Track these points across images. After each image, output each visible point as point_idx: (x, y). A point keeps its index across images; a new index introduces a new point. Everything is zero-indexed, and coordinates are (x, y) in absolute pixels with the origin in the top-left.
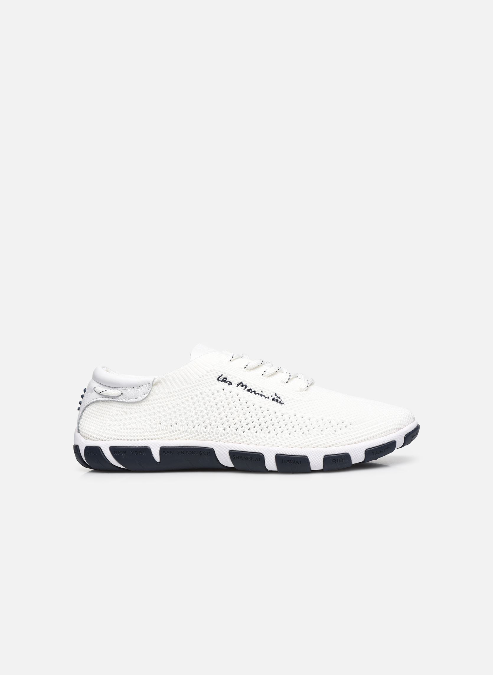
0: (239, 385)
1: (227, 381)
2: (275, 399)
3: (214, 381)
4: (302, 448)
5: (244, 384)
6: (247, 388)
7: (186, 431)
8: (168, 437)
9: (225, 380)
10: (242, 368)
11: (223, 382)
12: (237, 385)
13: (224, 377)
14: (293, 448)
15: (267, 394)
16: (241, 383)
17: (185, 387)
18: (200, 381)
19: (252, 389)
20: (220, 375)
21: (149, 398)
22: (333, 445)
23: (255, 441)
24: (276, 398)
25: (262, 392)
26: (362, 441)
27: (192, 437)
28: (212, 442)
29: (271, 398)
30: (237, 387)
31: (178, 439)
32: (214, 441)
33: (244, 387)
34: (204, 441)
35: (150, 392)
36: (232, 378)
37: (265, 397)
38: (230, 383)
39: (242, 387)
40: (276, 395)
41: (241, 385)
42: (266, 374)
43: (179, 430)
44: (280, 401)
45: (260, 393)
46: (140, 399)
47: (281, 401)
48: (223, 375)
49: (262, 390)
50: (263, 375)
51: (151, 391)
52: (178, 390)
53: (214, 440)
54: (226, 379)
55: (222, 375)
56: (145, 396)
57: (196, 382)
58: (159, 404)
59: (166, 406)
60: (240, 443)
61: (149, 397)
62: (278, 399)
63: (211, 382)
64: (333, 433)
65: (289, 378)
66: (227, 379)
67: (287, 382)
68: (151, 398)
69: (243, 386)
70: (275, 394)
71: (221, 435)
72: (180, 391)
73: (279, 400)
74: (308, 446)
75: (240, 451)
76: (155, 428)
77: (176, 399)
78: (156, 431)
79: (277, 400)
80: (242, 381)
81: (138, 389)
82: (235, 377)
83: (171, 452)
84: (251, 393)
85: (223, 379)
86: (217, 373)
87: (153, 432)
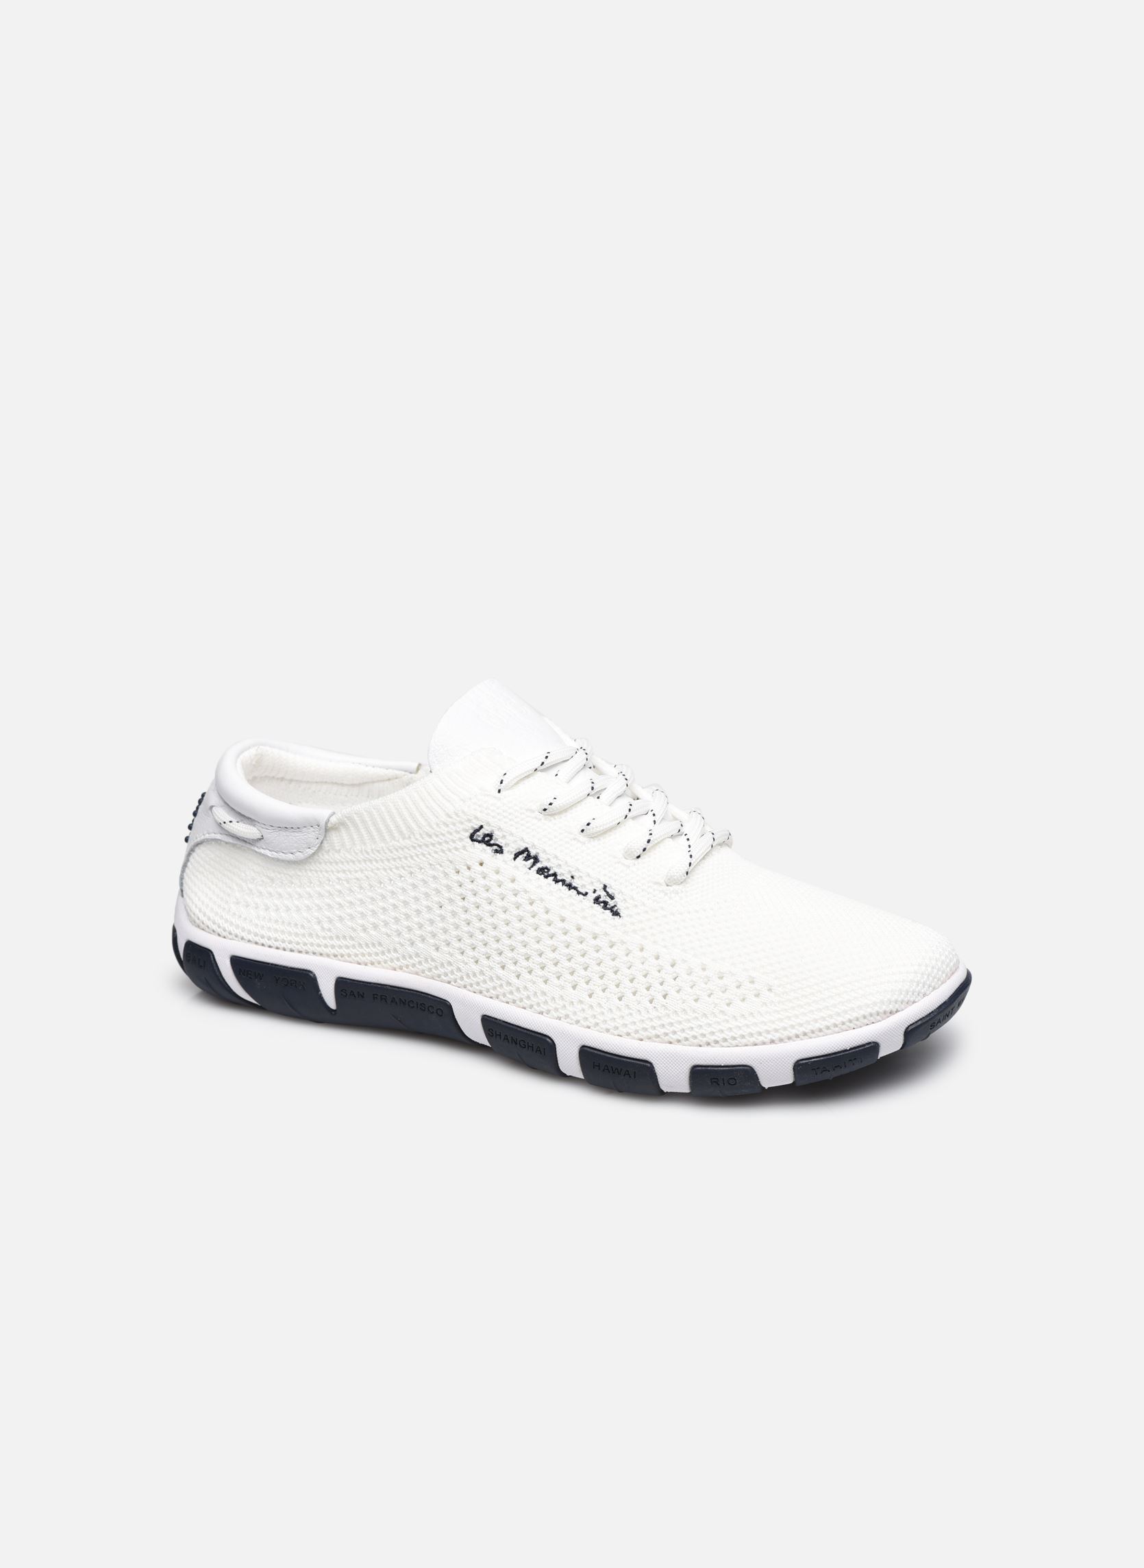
0: (520, 856)
1: (492, 842)
2: (601, 900)
3: (461, 840)
4: (642, 1040)
5: (533, 854)
6: (539, 865)
7: (395, 950)
8: (356, 955)
9: (488, 840)
10: (533, 812)
11: (483, 846)
12: (515, 855)
13: (487, 832)
14: (621, 1036)
15: (583, 886)
16: (526, 850)
17: (398, 844)
18: (430, 836)
19: (548, 867)
20: (477, 827)
21: (321, 857)
22: (717, 1042)
23: (538, 1004)
24: (604, 898)
25: (572, 877)
26: (789, 1038)
27: (407, 966)
28: (448, 985)
29: (592, 896)
30: (515, 859)
31: (376, 964)
32: (452, 985)
33: (532, 860)
34: (431, 980)
35: (322, 843)
36: (504, 837)
37: (579, 893)
38: (500, 850)
39: (527, 861)
40: (605, 887)
41: (525, 855)
42: (589, 830)
43: (380, 944)
44: (613, 905)
45: (568, 880)
46: (300, 856)
47: (615, 906)
48: (484, 826)
49: (574, 874)
50: (583, 831)
51: (325, 842)
52: (382, 847)
53: (452, 983)
54: (490, 836)
55: (481, 827)
56: (311, 852)
57: (423, 838)
58: (341, 875)
59: (356, 881)
60: (508, 1003)
61: (320, 854)
62: (608, 899)
63: (454, 842)
64: (722, 1012)
65: (644, 847)
66: (494, 838)
67: (638, 857)
68: (324, 856)
69: (528, 858)
70: (603, 886)
71: (468, 975)
72: (387, 851)
73: (611, 903)
74: (658, 1036)
75: (504, 1022)
76: (329, 930)
77: (378, 869)
78: (331, 938)
79: (606, 902)
80: (527, 846)
81: (297, 834)
82: (512, 834)
83: (358, 992)
84: (546, 877)
85: (484, 838)
86: (469, 821)
87: (324, 938)
